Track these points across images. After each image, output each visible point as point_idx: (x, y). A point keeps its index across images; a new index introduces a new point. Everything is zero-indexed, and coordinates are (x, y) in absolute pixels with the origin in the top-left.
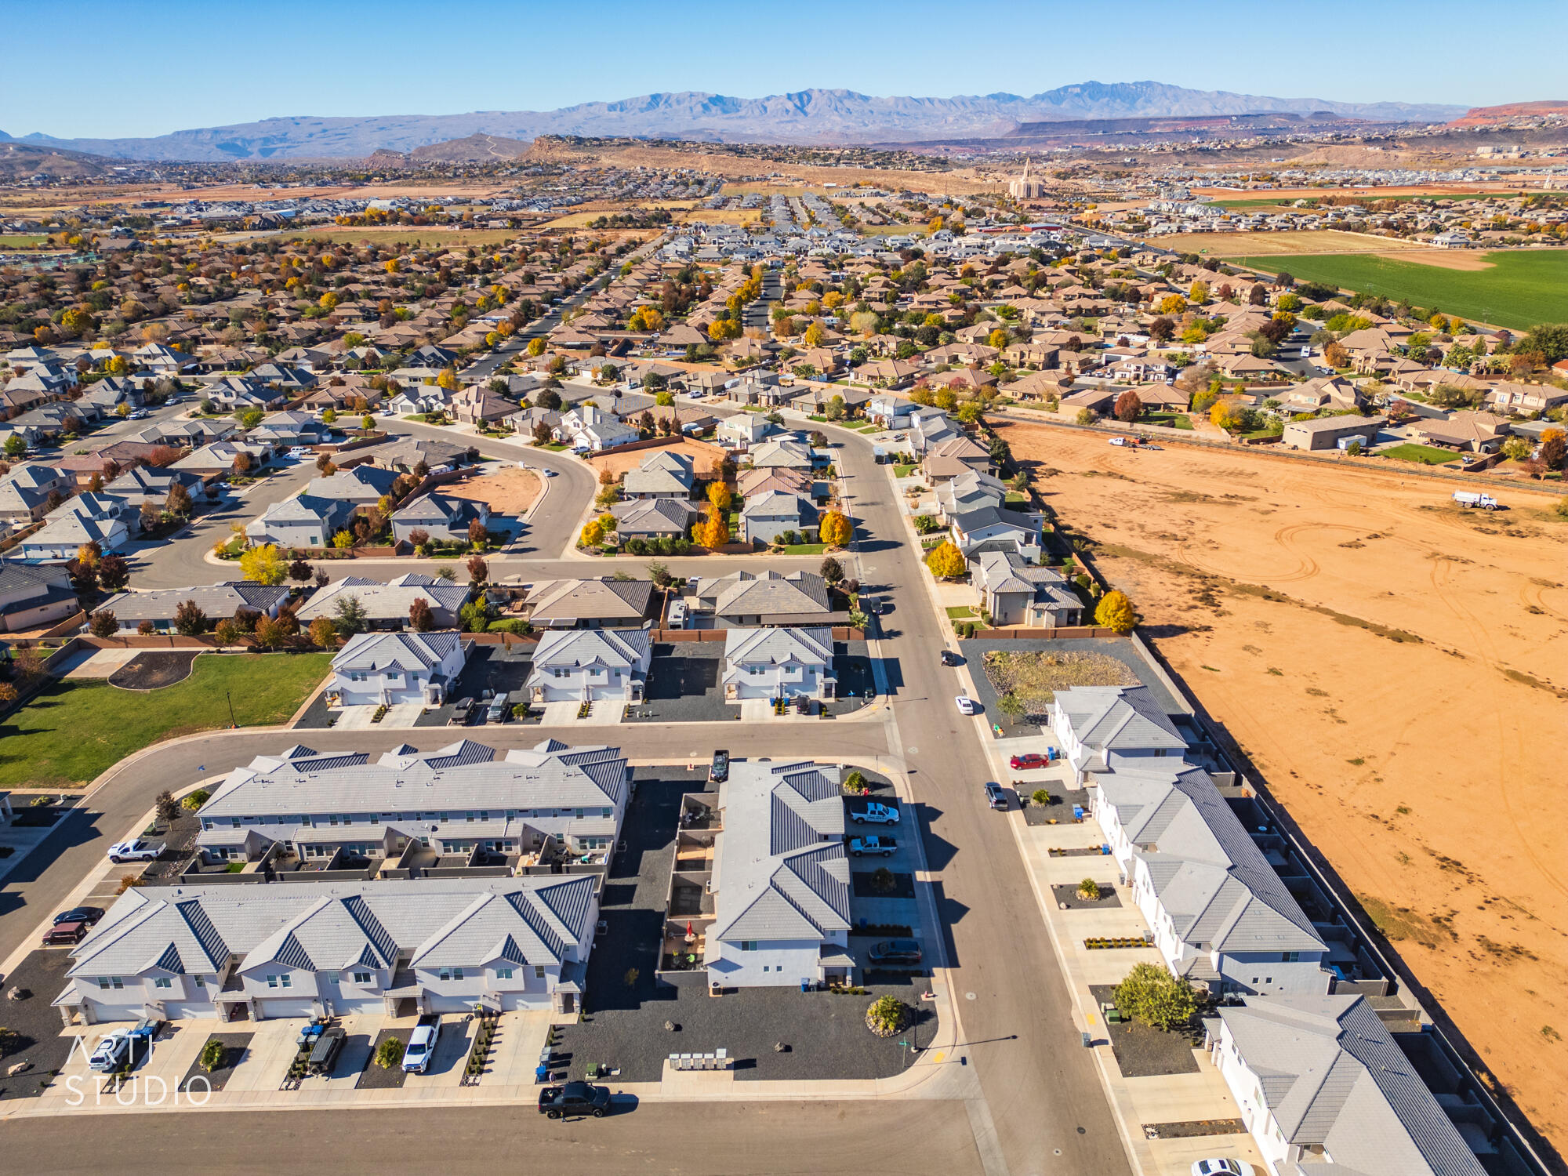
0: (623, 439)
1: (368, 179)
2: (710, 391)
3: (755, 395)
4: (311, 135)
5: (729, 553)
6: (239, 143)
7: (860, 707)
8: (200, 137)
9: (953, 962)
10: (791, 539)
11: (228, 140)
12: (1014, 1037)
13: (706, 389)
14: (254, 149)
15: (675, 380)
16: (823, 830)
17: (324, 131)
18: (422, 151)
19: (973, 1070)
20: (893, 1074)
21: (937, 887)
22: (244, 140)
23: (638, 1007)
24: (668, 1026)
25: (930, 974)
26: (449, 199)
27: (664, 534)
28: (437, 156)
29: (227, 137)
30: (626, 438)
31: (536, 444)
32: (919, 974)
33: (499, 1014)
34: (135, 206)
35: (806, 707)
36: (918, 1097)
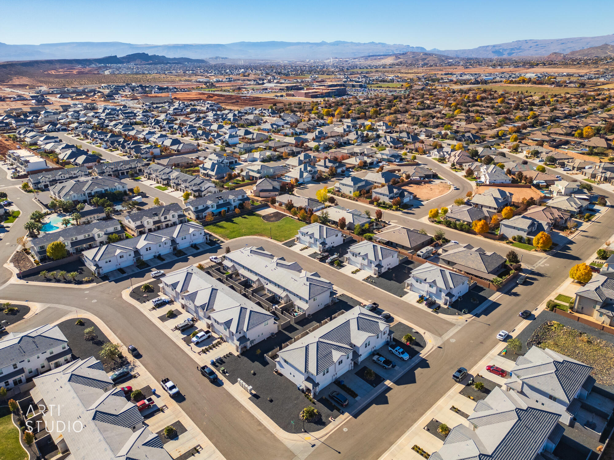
0: (501, 181)
1: (537, 65)
2: (576, 169)
3: (595, 175)
4: (531, 47)
5: (486, 237)
6: (501, 51)
7: (455, 314)
8: (488, 48)
9: (356, 416)
10: (520, 239)
11: (497, 50)
12: (339, 453)
13: (574, 168)
14: (506, 53)
15: (561, 161)
16: (353, 341)
17: (537, 45)
18: (573, 53)
19: (312, 451)
20: (288, 432)
21: (389, 389)
22: (503, 49)
23: (253, 362)
24: (252, 372)
25: (343, 413)
26: (565, 74)
27: (464, 221)
28: (580, 55)
29: (497, 48)
30: (504, 181)
31: (465, 176)
32: (339, 410)
33: (225, 341)
34: (442, 74)
35: (431, 304)
36: (285, 444)
